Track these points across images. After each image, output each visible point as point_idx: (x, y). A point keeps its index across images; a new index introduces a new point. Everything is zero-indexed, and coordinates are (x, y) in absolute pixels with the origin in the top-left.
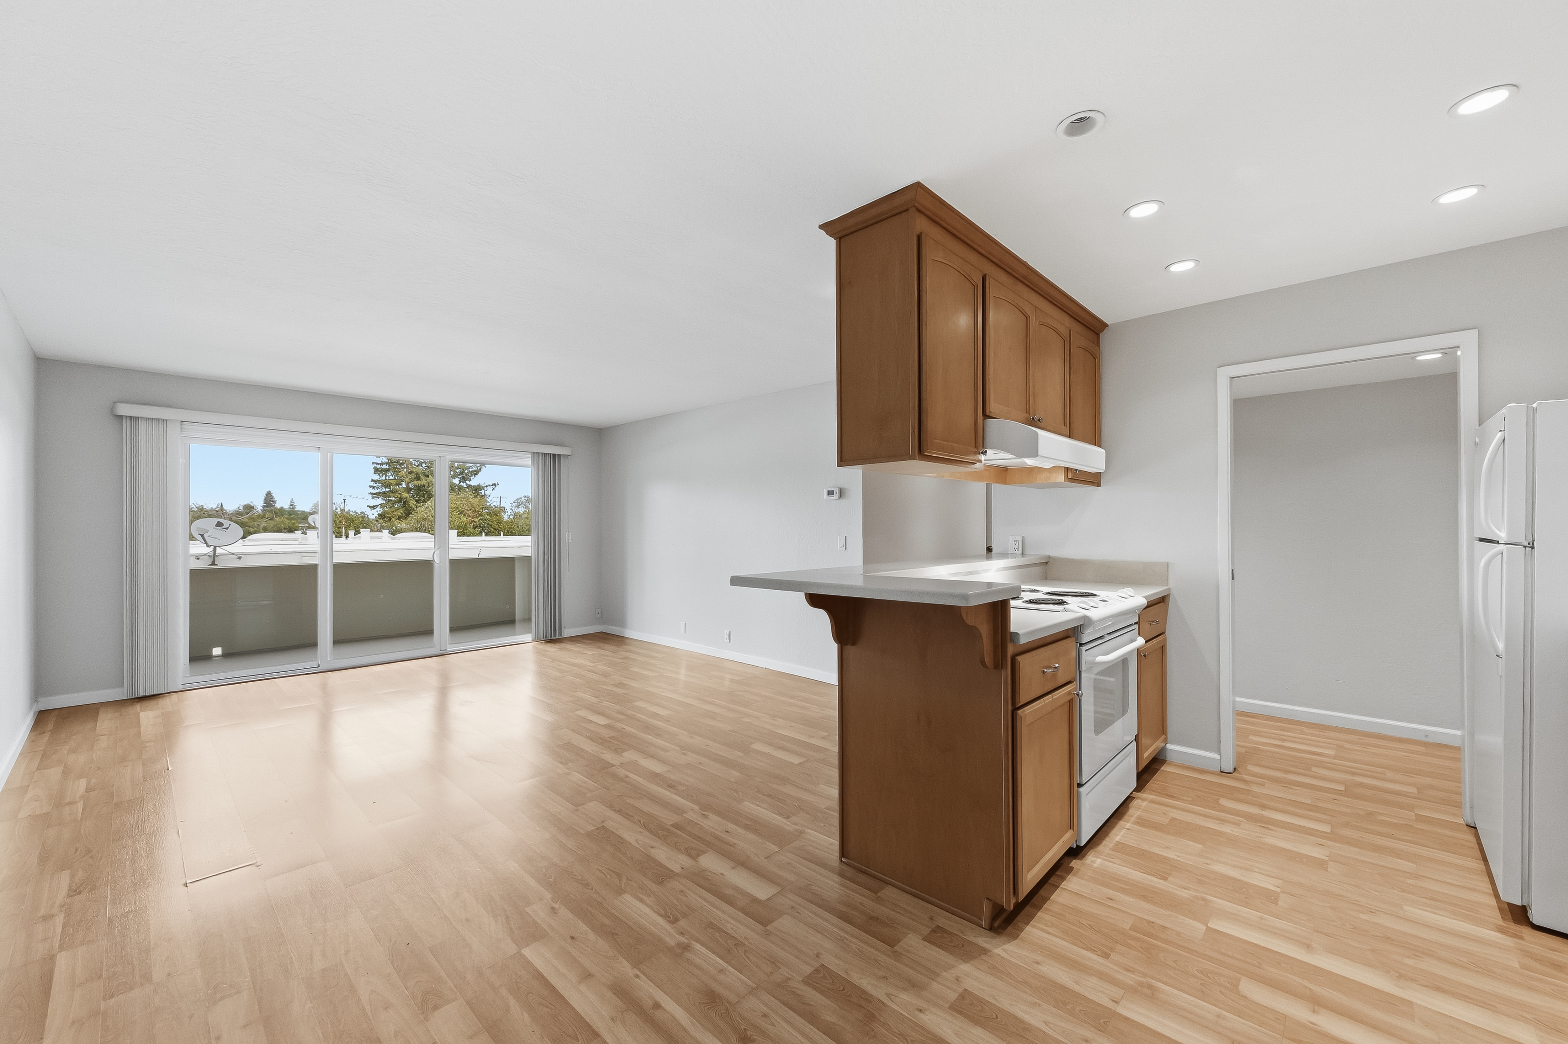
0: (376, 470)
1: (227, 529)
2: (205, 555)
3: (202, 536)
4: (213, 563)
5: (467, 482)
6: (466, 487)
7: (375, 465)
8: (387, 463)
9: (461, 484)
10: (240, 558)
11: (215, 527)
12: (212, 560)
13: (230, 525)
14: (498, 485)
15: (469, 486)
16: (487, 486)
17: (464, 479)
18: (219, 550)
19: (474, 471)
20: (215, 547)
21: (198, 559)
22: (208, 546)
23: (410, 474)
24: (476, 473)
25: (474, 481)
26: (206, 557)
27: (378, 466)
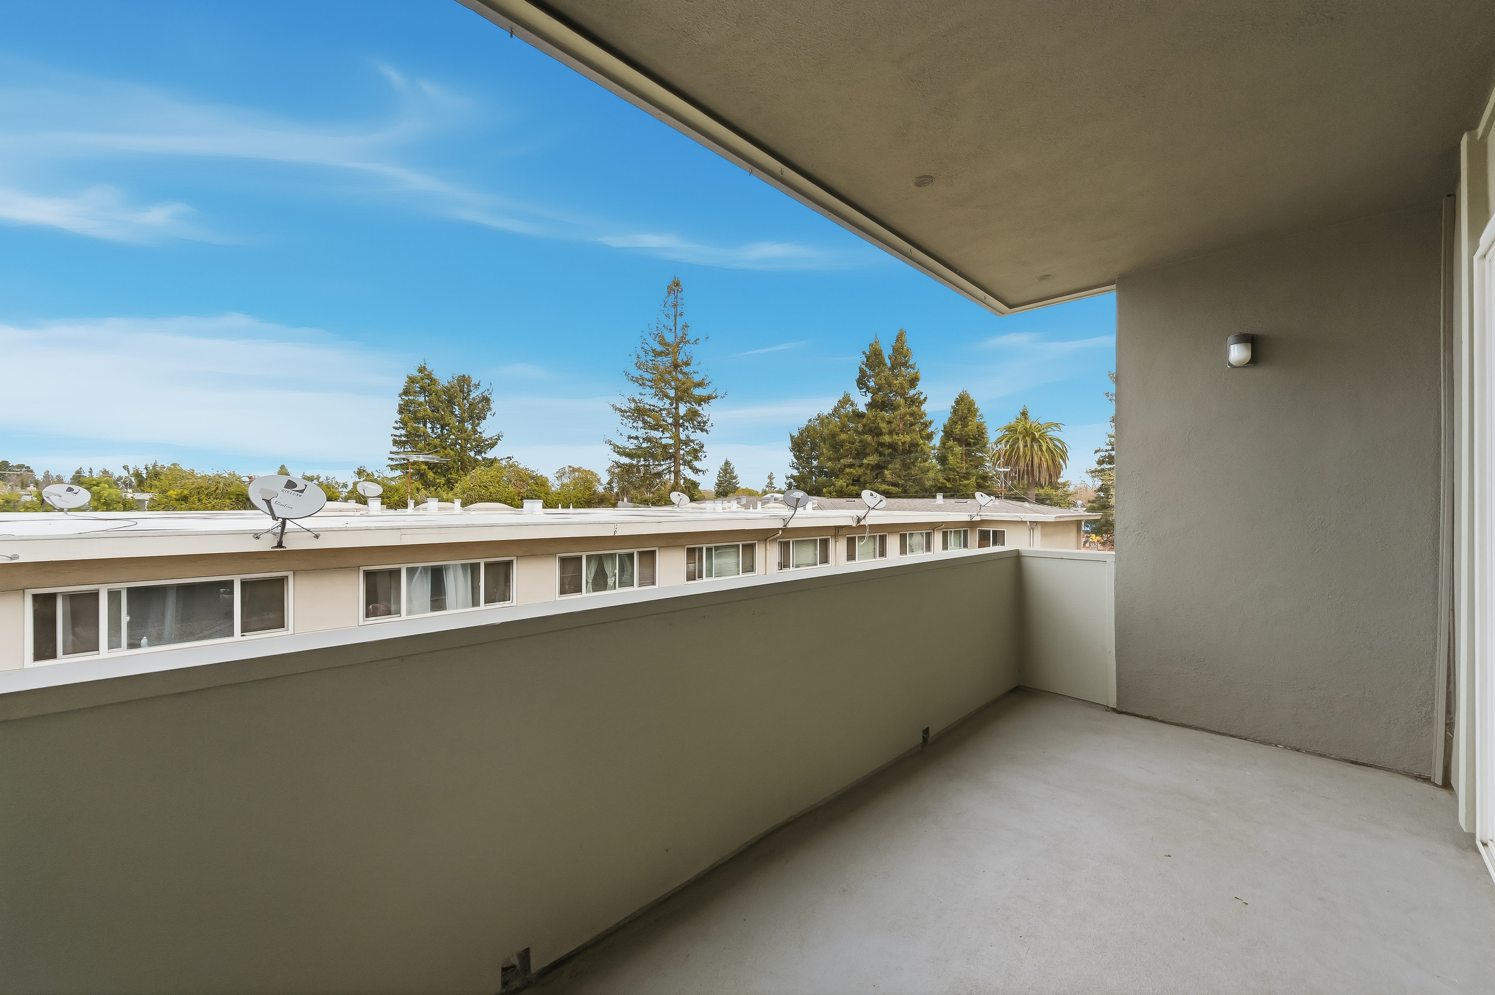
0: (395, 442)
1: (302, 491)
2: (268, 531)
3: (268, 502)
4: (280, 545)
5: (483, 454)
6: (481, 459)
7: (395, 437)
8: (405, 436)
9: (477, 457)
10: (317, 537)
11: (285, 489)
12: (278, 540)
13: (306, 486)
14: (513, 458)
15: (484, 459)
16: (502, 459)
17: (479, 453)
18: (289, 525)
19: (491, 444)
20: (284, 520)
21: (258, 538)
22: (275, 518)
23: (429, 446)
24: (492, 445)
25: (490, 454)
26: (270, 535)
27: (397, 439)
